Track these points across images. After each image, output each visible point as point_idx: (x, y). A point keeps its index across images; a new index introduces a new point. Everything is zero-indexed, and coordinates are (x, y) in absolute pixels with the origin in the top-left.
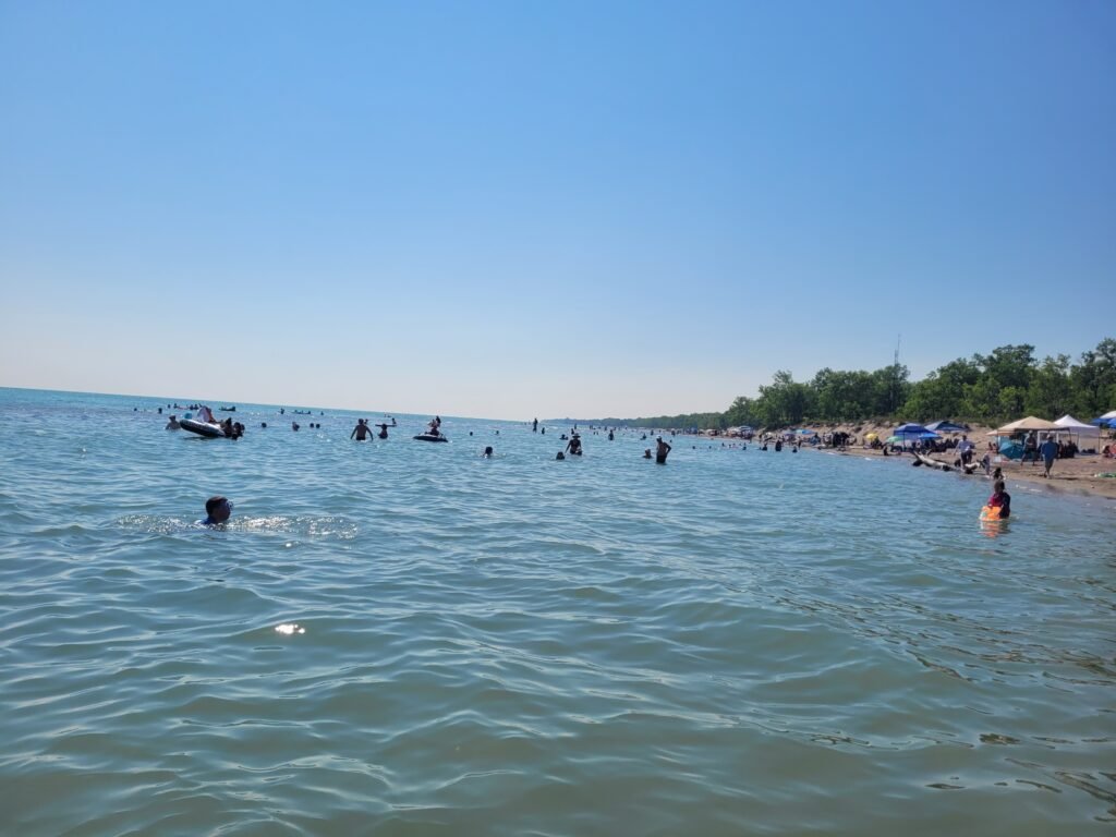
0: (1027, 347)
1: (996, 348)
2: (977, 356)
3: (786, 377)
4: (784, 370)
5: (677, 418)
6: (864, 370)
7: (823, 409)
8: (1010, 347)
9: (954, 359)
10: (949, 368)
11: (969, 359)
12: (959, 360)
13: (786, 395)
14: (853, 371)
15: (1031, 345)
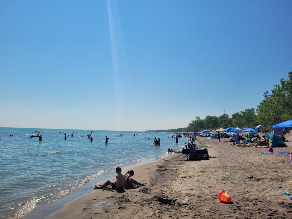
0: (253, 109)
1: (246, 109)
2: (241, 112)
3: (198, 118)
4: (198, 116)
5: (177, 129)
6: (215, 116)
7: (206, 126)
8: (249, 109)
9: (236, 113)
10: (235, 115)
11: (239, 112)
12: (237, 112)
13: (198, 123)
14: (212, 116)
15: (254, 108)
